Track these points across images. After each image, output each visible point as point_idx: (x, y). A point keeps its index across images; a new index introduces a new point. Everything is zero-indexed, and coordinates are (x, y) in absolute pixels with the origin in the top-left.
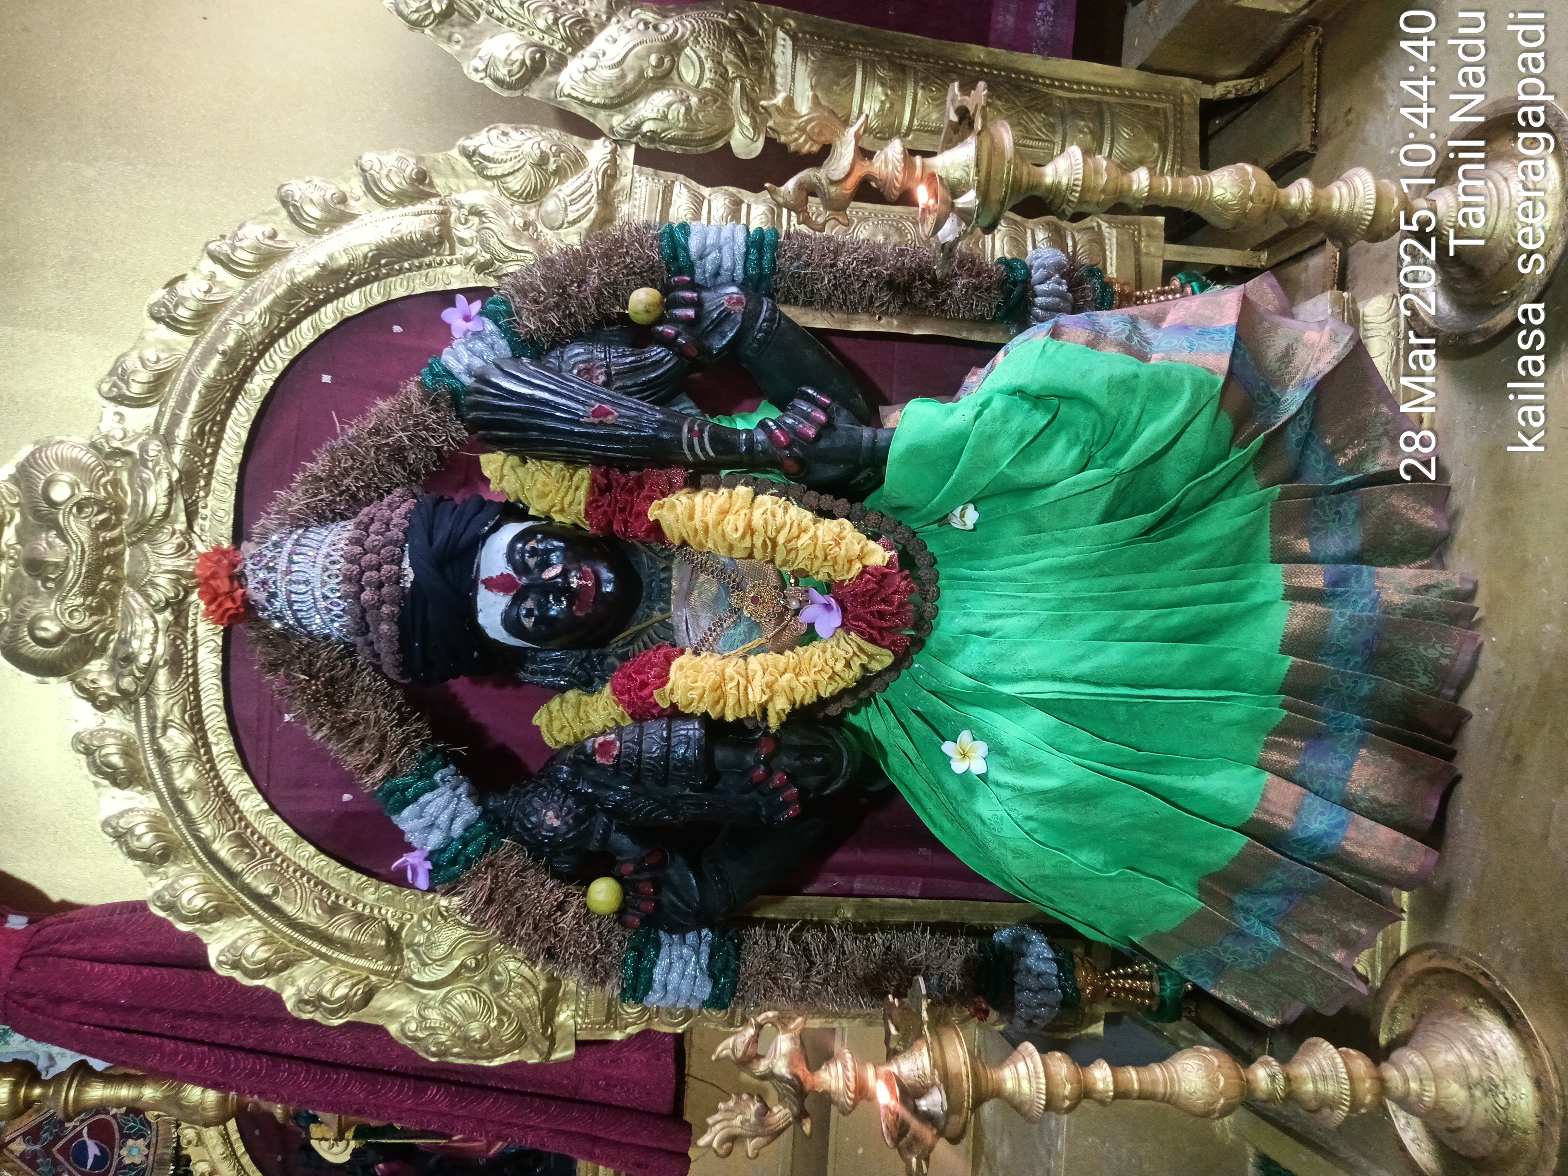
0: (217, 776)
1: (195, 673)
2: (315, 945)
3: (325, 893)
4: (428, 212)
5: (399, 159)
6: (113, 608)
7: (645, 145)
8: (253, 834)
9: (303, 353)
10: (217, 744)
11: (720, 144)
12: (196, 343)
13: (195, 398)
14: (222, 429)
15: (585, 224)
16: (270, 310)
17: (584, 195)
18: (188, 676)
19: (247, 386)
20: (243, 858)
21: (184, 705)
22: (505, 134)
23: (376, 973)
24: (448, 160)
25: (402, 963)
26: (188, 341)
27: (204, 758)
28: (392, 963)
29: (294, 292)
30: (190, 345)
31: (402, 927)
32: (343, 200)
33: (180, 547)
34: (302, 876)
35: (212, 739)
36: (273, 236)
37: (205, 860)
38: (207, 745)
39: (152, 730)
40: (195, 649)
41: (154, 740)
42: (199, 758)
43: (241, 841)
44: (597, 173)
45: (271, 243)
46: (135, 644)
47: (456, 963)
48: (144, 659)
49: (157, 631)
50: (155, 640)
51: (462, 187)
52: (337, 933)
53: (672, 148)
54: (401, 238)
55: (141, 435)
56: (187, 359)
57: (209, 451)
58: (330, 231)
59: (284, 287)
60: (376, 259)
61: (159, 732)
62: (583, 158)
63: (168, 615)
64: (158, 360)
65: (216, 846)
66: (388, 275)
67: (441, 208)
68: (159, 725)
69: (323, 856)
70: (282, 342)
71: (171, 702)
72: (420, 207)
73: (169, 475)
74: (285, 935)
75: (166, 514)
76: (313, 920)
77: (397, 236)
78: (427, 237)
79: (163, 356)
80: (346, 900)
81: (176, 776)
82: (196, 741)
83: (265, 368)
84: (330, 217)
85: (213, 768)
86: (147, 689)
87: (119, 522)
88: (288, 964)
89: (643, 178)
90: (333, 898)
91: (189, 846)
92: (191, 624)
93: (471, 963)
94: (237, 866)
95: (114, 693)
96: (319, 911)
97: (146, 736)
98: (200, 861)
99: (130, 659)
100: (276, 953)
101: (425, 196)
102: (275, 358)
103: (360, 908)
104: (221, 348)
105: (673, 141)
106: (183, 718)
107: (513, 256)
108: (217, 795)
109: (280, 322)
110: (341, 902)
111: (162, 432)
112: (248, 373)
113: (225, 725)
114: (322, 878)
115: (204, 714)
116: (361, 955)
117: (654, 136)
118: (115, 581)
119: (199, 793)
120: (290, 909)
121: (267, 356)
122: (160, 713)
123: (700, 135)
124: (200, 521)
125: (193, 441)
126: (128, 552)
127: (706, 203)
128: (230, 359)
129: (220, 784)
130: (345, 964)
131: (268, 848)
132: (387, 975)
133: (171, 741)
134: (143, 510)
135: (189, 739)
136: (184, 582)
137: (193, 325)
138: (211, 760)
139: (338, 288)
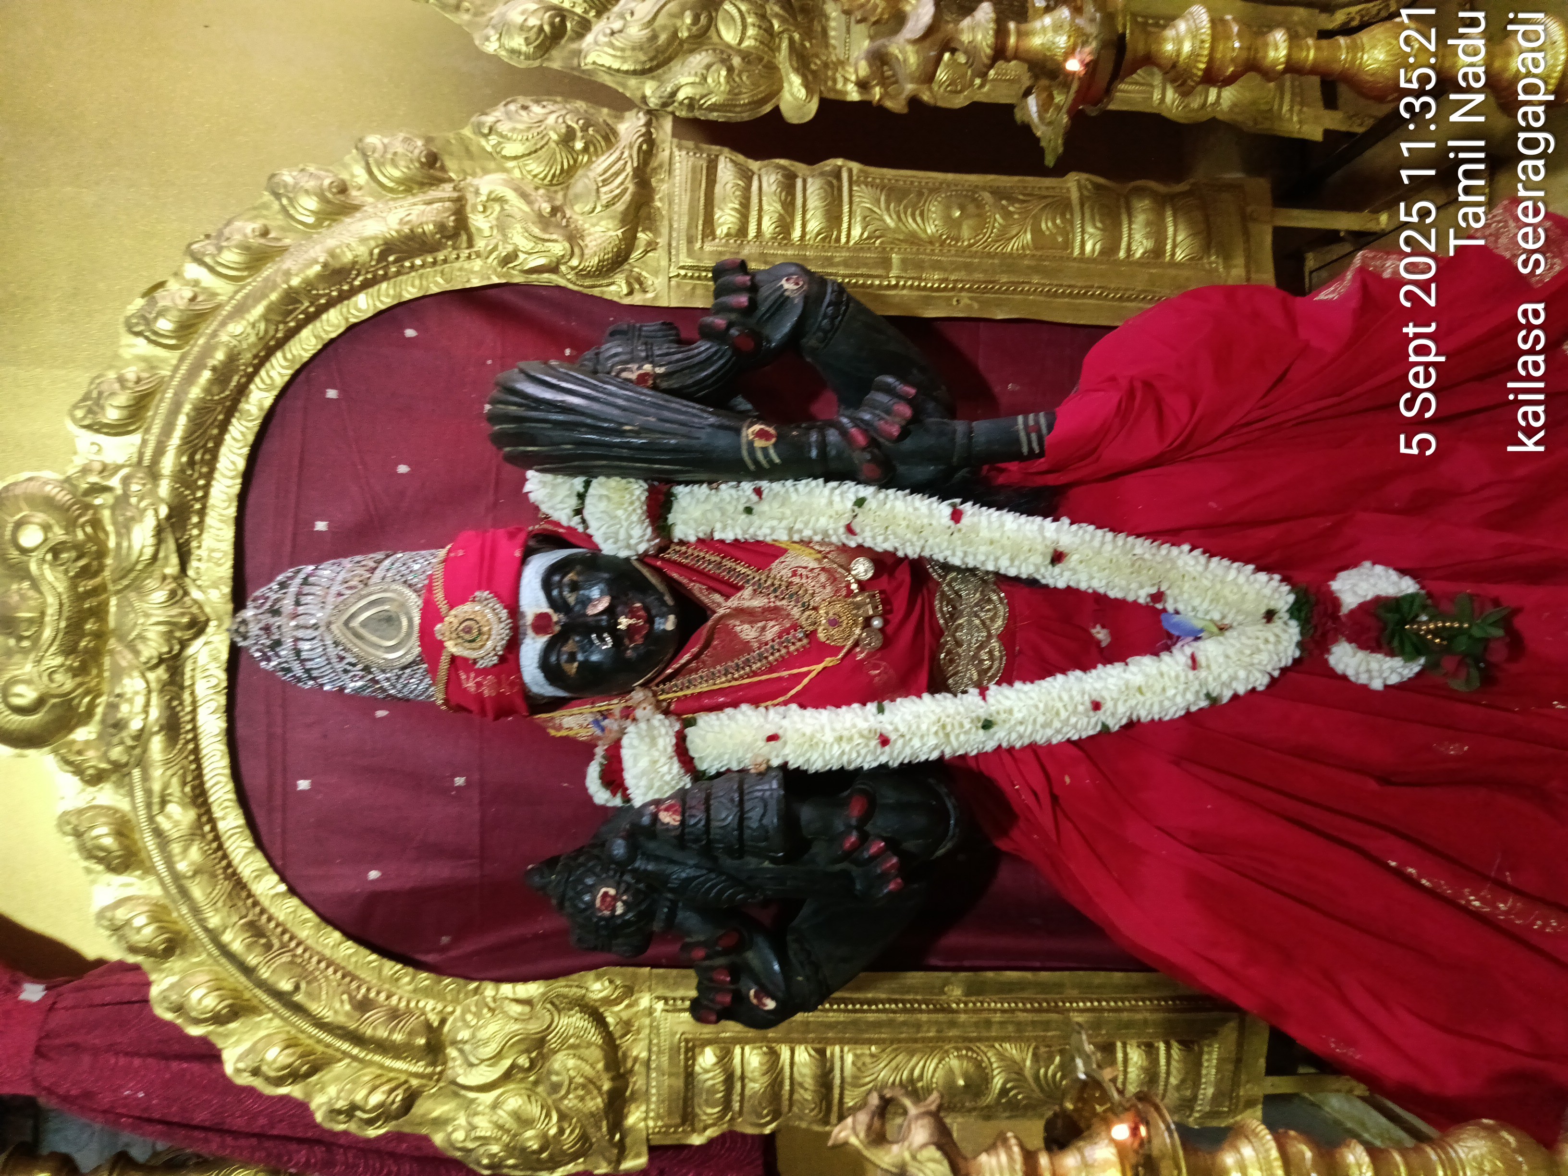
0: (225, 856)
1: (195, 739)
2: (346, 1046)
3: (354, 985)
4: (441, 200)
5: (406, 140)
6: (100, 666)
7: (683, 114)
8: (270, 919)
9: (305, 366)
10: (223, 818)
11: (768, 108)
12: (182, 359)
13: (182, 421)
14: (215, 458)
15: (620, 206)
16: (265, 317)
17: (617, 174)
18: (188, 742)
19: (244, 406)
20: (258, 950)
21: (184, 776)
22: (525, 108)
23: (416, 1075)
24: (462, 139)
25: (444, 1063)
26: (173, 357)
27: (210, 836)
28: (433, 1064)
29: (291, 298)
30: (174, 362)
31: (443, 1022)
32: (343, 189)
33: (173, 594)
34: (327, 967)
35: (217, 813)
36: (265, 233)
37: (216, 953)
38: (212, 821)
39: (149, 806)
40: (194, 711)
41: (151, 819)
42: (203, 836)
43: (255, 930)
44: (631, 147)
45: (262, 241)
46: (124, 709)
47: (506, 1063)
48: (136, 725)
49: (149, 692)
50: (147, 704)
51: (478, 170)
52: (369, 1032)
53: (714, 116)
54: (412, 231)
55: (122, 467)
56: (172, 377)
57: (201, 482)
58: (329, 226)
59: (280, 290)
60: (383, 256)
61: (156, 808)
62: (615, 133)
63: (161, 673)
64: (138, 381)
65: (227, 937)
66: (398, 273)
67: (455, 195)
68: (156, 800)
69: (350, 943)
70: (279, 354)
71: (169, 772)
72: (433, 193)
73: (156, 511)
74: (310, 1037)
75: (155, 557)
76: (341, 1019)
77: (406, 230)
78: (441, 227)
79: (145, 375)
80: (378, 993)
81: (177, 858)
82: (199, 816)
83: (262, 386)
84: (329, 208)
85: (220, 847)
86: (142, 762)
87: (101, 568)
88: (314, 1070)
89: (684, 153)
90: (363, 990)
91: (197, 938)
92: (187, 683)
93: (523, 1061)
94: (252, 960)
95: (103, 765)
96: (347, 1007)
97: (142, 813)
98: (210, 954)
99: (119, 725)
100: (300, 1057)
101: (436, 182)
102: (273, 373)
103: (394, 1000)
104: (212, 362)
105: (713, 108)
106: (182, 791)
107: (539, 247)
108: (225, 879)
109: (277, 331)
110: (372, 995)
111: (146, 461)
112: (242, 391)
113: (232, 796)
114: (350, 968)
115: (208, 785)
116: (397, 1057)
117: (692, 103)
118: (100, 636)
119: (206, 877)
120: (315, 1007)
121: (263, 373)
122: (157, 787)
123: (744, 99)
124: (194, 564)
125: (182, 471)
126: (113, 601)
127: (756, 178)
128: (222, 375)
129: (229, 865)
130: (382, 1066)
131: (286, 937)
132: (430, 1077)
133: (169, 817)
134: (129, 554)
135: (190, 816)
136: (178, 634)
137: (177, 338)
138: (217, 838)
139: (341, 292)
